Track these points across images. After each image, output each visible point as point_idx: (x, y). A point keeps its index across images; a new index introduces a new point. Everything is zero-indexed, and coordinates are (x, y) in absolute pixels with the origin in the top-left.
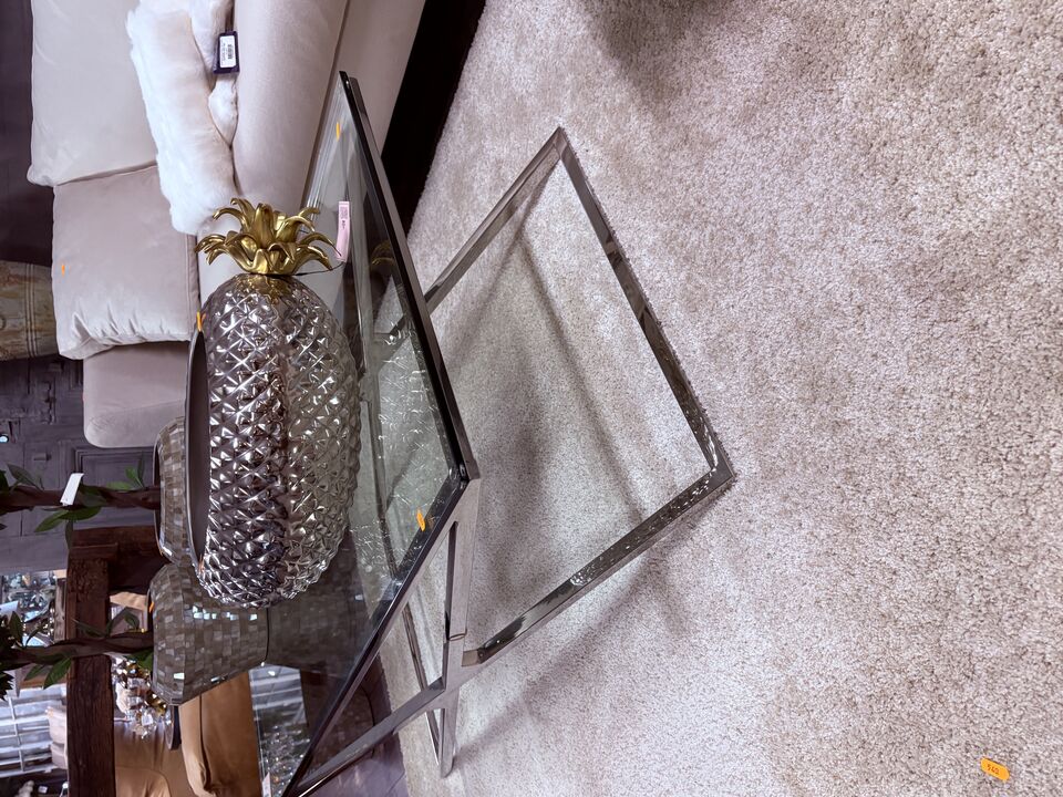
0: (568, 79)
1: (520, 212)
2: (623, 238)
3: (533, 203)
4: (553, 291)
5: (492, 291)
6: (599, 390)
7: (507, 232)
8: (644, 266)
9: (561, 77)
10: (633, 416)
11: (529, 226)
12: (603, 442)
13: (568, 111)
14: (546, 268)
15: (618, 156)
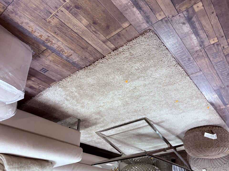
0: (89, 132)
1: (105, 136)
2: (112, 126)
3: (104, 135)
4: (117, 133)
5: (115, 139)
6: (132, 128)
7: (107, 138)
8: (117, 124)
9: (88, 132)
10: (136, 125)
11: (107, 135)
12: (139, 128)
13: (93, 132)
14: (114, 134)
15: (101, 127)
